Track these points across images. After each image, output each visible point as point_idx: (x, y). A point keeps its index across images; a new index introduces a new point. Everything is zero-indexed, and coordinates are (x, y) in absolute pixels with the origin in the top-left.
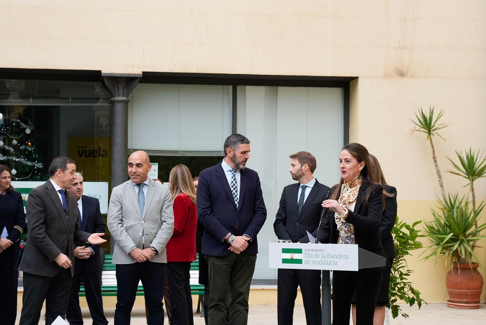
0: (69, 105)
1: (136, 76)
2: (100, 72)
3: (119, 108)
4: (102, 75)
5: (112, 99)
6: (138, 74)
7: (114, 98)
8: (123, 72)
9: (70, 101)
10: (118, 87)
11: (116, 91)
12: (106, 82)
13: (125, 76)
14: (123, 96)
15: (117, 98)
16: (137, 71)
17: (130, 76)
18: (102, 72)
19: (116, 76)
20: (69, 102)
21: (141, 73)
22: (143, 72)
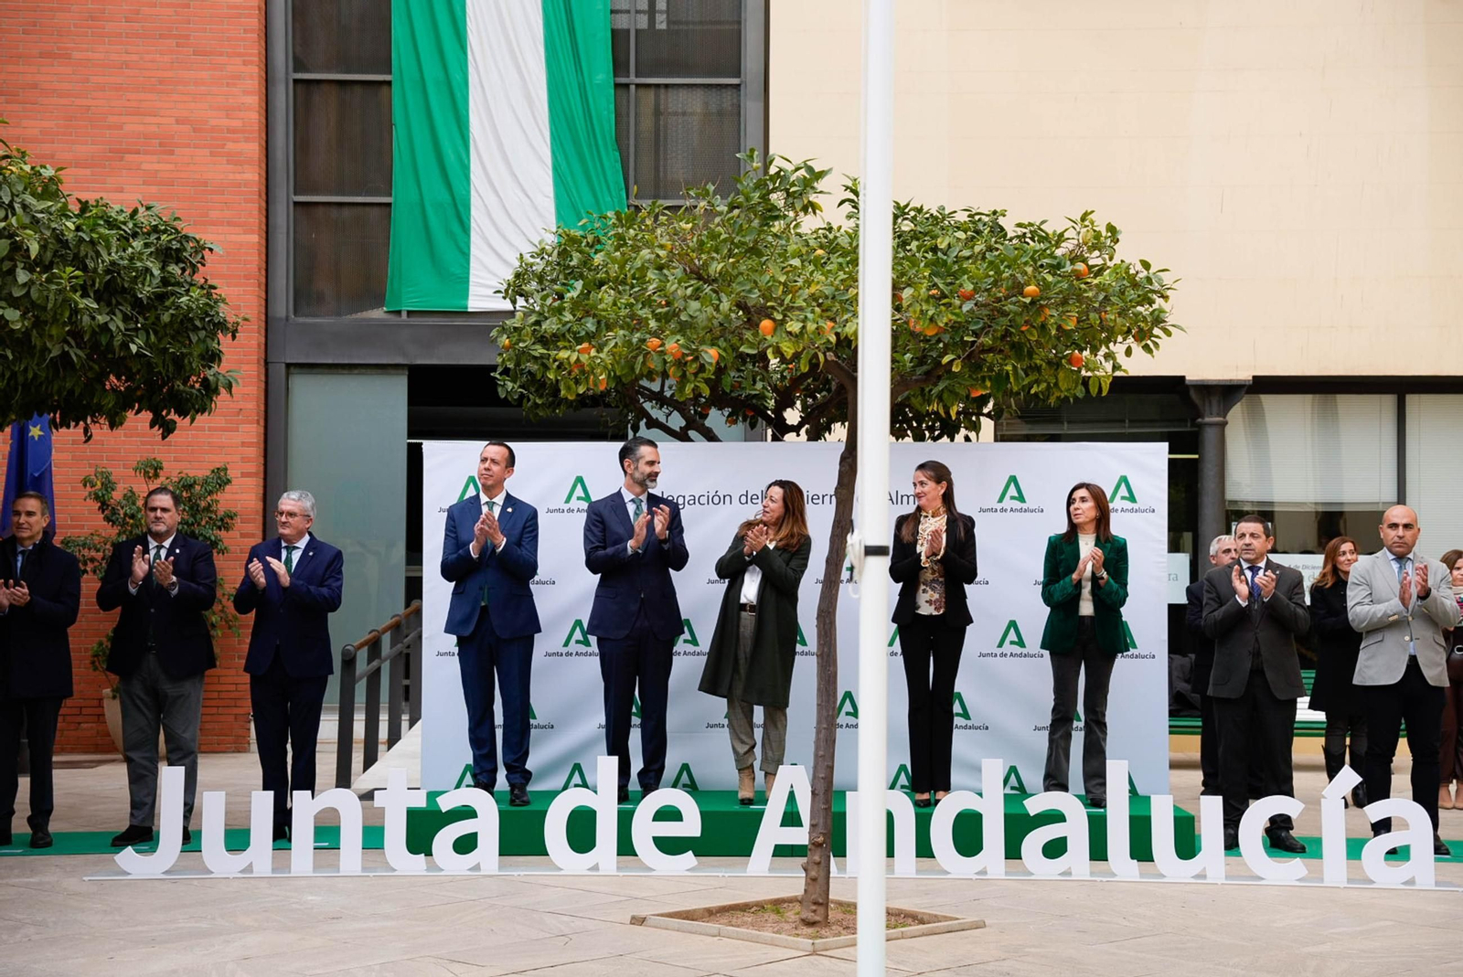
0: (1123, 431)
1: (1243, 383)
2: (1183, 378)
3: (1210, 436)
4: (1187, 382)
5: (1200, 420)
6: (1245, 381)
7: (1203, 418)
8: (1221, 378)
9: (1127, 425)
10: (1210, 402)
11: (1207, 408)
12: (1193, 394)
13: (1223, 383)
14: (1218, 415)
15: (1207, 420)
16: (1244, 374)
17: (1232, 383)
18: (1187, 378)
19: (1210, 383)
20: (1125, 427)
21: (1251, 378)
22: (1254, 377)
